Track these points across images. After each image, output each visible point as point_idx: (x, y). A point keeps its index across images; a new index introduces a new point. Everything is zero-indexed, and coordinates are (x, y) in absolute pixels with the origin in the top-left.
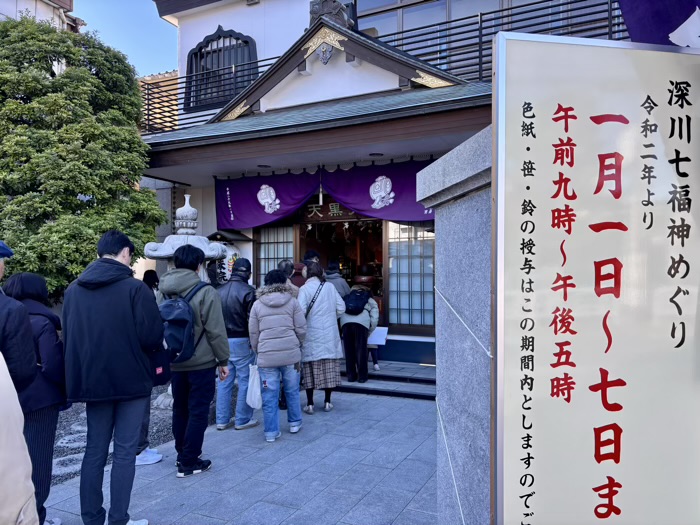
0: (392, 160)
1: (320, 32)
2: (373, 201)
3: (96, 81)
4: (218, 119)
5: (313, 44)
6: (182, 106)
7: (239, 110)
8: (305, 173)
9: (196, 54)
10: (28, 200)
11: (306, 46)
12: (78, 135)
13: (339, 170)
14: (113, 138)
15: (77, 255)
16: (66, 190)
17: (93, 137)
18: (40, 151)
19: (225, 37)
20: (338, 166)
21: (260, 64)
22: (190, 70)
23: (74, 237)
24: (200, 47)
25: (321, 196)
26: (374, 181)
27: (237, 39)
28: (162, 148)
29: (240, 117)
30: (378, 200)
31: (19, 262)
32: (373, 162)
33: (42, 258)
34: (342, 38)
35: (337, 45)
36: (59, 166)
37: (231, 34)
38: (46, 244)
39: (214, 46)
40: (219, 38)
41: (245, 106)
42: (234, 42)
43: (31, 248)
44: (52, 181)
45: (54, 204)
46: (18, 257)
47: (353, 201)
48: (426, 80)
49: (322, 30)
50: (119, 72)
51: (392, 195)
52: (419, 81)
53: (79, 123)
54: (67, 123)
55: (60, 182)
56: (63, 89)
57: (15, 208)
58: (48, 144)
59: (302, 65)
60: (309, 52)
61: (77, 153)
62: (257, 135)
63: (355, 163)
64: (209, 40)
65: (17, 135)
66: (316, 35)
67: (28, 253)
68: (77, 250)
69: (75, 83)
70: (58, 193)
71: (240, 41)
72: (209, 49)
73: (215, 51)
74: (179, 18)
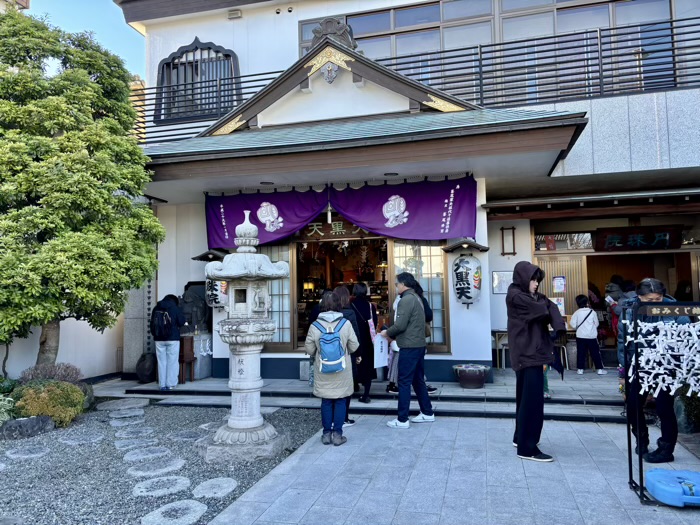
0: (405, 180)
1: (324, 51)
2: (387, 220)
3: (96, 86)
4: (210, 133)
5: (317, 63)
6: (152, 118)
7: (234, 125)
8: (311, 191)
9: (168, 65)
10: (27, 214)
11: (310, 64)
12: (82, 144)
13: (349, 189)
14: (116, 149)
15: (85, 277)
16: (74, 203)
17: (98, 146)
18: (37, 159)
19: (202, 49)
20: (348, 184)
21: (242, 79)
22: (161, 80)
23: (81, 256)
24: (174, 57)
25: (329, 214)
26: (387, 201)
27: (217, 52)
28: (161, 161)
29: (235, 131)
30: (391, 219)
31: (20, 286)
32: (386, 181)
33: (45, 281)
34: (348, 58)
35: (344, 66)
36: (64, 176)
37: (209, 47)
38: (51, 265)
39: (191, 57)
40: (196, 49)
41: (240, 120)
42: (213, 55)
43: (34, 269)
44: (56, 194)
45: (56, 220)
46: (20, 280)
47: (366, 219)
48: (438, 103)
49: (327, 49)
50: (118, 78)
51: (406, 214)
52: (430, 104)
53: (82, 130)
54: (68, 130)
55: (67, 195)
56: (63, 92)
57: (11, 223)
58: (47, 152)
59: (304, 83)
60: (313, 70)
61: (83, 164)
62: (277, 151)
63: (366, 182)
64: (184, 51)
65: (10, 140)
66: (321, 54)
67: (31, 274)
68: (86, 272)
69: (76, 87)
70: (62, 207)
71: (220, 55)
72: (183, 60)
73: (190, 63)
74: (148, 27)
